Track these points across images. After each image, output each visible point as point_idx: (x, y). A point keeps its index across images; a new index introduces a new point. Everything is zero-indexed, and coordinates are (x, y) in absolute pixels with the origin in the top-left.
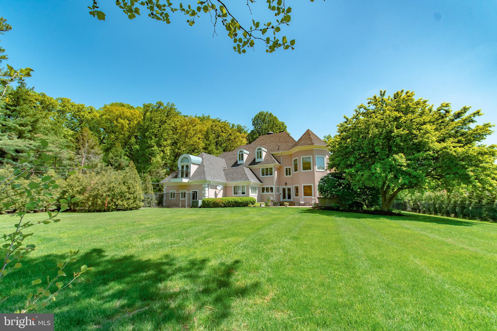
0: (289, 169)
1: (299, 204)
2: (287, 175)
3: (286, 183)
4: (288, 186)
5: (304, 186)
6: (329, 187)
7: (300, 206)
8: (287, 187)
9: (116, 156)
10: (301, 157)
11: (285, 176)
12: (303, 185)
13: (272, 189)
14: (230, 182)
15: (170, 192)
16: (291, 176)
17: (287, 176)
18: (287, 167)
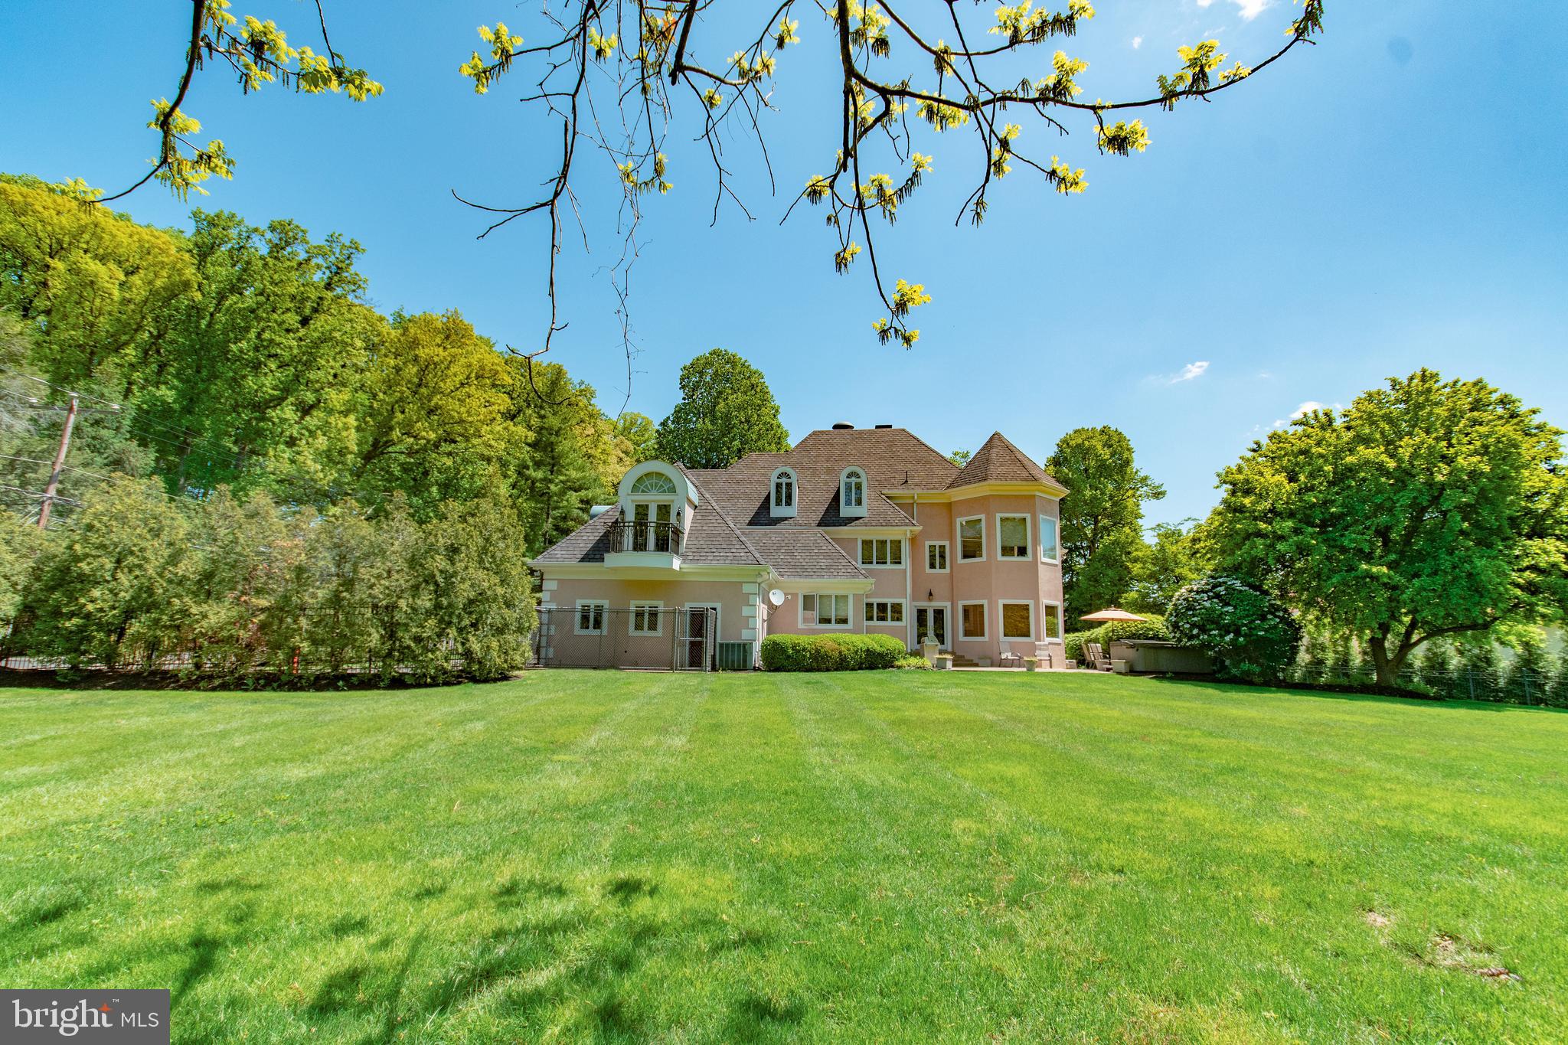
0: (942, 547)
1: (989, 661)
2: (932, 566)
3: (931, 594)
4: (937, 604)
5: (1005, 606)
6: (1247, 616)
7: (992, 666)
8: (931, 606)
9: (97, 423)
10: (999, 516)
11: (928, 570)
12: (1001, 602)
13: (897, 610)
14: (792, 579)
15: (579, 604)
16: (947, 570)
17: (933, 571)
18: (933, 543)
